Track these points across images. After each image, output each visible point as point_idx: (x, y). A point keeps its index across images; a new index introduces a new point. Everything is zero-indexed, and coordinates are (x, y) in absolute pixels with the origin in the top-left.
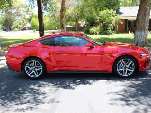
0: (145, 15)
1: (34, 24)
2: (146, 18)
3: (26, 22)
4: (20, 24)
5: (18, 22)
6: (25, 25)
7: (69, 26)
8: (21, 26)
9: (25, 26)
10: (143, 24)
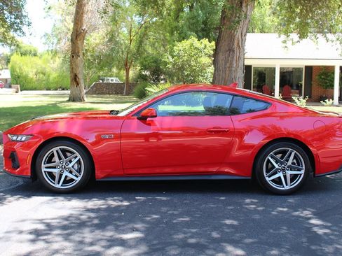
0: (231, 50)
2: (233, 57)
7: (114, 82)
10: (227, 72)
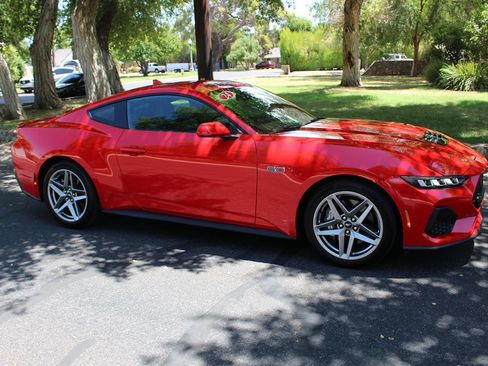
1: (288, 48)
3: (269, 44)
4: (250, 50)
5: (244, 43)
6: (266, 51)
7: (400, 59)
8: (253, 56)
9: (266, 57)
